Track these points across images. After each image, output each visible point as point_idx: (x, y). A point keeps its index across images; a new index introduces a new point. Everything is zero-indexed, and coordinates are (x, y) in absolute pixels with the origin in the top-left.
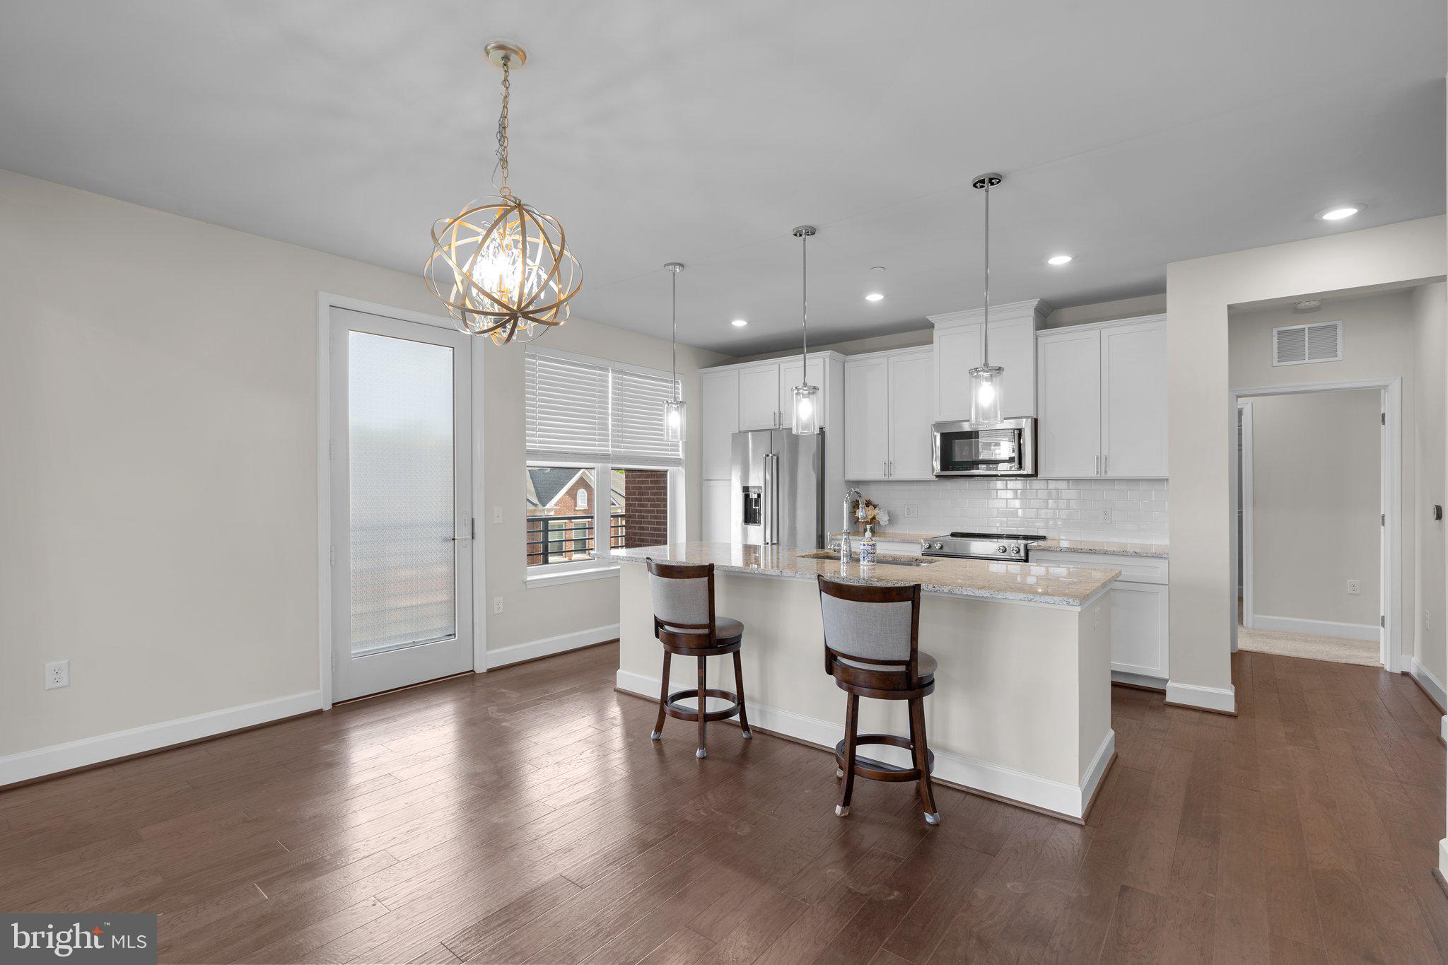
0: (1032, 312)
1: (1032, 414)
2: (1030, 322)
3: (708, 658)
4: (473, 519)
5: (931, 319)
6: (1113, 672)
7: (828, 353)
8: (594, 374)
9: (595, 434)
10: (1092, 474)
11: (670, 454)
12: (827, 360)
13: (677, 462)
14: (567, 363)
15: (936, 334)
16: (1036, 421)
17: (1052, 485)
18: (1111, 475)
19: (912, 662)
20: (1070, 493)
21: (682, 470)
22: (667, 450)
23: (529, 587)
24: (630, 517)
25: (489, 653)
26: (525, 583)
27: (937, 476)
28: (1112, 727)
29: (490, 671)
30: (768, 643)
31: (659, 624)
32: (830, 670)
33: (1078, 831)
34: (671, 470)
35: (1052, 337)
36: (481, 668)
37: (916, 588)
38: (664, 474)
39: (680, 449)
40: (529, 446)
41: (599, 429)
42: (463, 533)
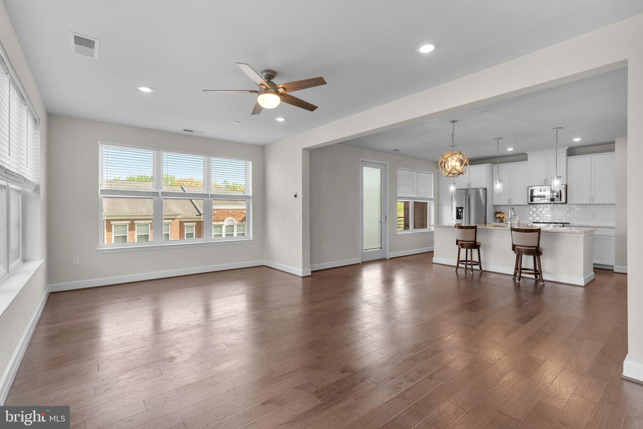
0: (565, 151)
1: (565, 183)
2: (565, 154)
3: (472, 249)
4: (386, 216)
5: (527, 153)
6: (594, 264)
7: (488, 164)
8: (411, 173)
9: (411, 191)
10: (588, 202)
11: (429, 197)
12: (488, 167)
13: (431, 199)
14: (407, 171)
15: (529, 158)
16: (567, 186)
17: (572, 206)
18: (594, 203)
19: (538, 247)
20: (578, 209)
21: (433, 202)
22: (429, 196)
23: (398, 236)
24: (406, 217)
25: (390, 253)
26: (397, 234)
27: (528, 204)
28: (593, 271)
29: (390, 258)
30: (487, 248)
31: (457, 241)
32: (513, 249)
33: (583, 288)
34: (429, 202)
35: (572, 159)
36: (388, 258)
37: (540, 229)
38: (426, 203)
39: (432, 195)
40: (398, 195)
41: (412, 190)
42: (384, 220)
